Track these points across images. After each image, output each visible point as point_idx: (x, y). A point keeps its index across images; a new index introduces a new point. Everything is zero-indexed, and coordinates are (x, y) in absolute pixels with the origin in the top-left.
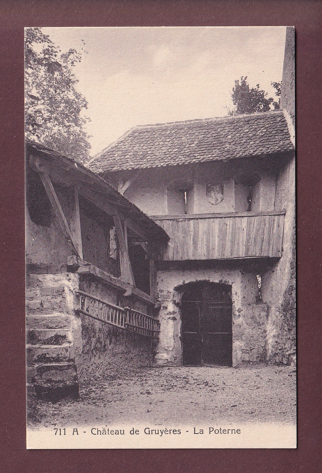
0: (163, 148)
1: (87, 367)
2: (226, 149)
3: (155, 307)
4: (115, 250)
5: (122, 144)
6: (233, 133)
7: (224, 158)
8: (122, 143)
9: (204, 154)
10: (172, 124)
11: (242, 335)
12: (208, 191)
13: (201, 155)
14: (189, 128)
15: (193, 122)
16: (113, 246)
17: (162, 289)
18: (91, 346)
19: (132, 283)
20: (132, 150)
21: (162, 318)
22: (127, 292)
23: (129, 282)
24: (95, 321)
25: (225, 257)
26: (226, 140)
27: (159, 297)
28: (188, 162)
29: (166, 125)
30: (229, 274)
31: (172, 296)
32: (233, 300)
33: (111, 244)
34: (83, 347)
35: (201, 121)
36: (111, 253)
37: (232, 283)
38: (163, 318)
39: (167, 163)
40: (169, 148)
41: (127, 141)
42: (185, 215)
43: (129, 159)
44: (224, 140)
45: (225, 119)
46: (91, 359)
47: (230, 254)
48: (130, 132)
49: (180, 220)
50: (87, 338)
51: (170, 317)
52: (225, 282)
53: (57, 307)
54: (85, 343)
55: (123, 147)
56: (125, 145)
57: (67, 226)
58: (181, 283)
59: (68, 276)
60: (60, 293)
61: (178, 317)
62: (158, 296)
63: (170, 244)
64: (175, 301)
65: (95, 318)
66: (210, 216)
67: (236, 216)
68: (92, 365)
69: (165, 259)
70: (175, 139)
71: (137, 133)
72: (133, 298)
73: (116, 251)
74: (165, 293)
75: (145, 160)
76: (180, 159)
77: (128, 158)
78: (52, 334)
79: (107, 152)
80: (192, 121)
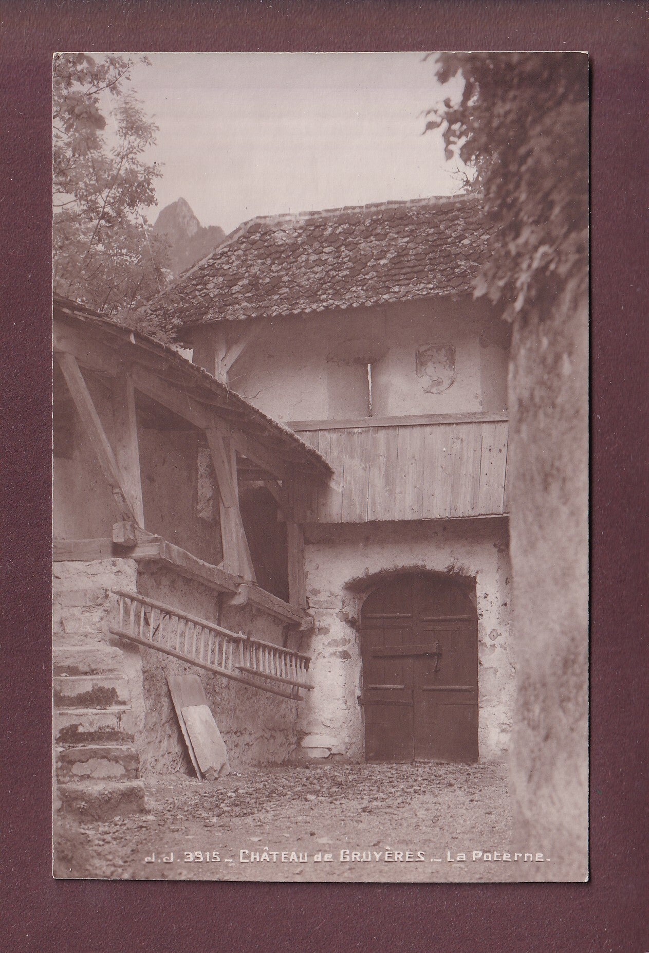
0: (315, 269)
1: (153, 759)
2: (457, 270)
3: (302, 629)
4: (208, 500)
5: (224, 259)
6: (475, 234)
7: (454, 291)
8: (223, 257)
9: (407, 282)
10: (337, 213)
11: (501, 690)
12: (421, 361)
13: (401, 285)
14: (375, 221)
15: (383, 208)
16: (204, 490)
17: (317, 586)
18: (160, 714)
19: (249, 575)
20: (247, 274)
21: (316, 653)
22: (237, 597)
23: (242, 575)
24: (169, 659)
25: (460, 514)
26: (458, 251)
27: (311, 605)
28: (372, 301)
29: (324, 214)
30: (469, 553)
31: (340, 604)
32: (479, 612)
33: (200, 487)
34: (146, 717)
35: (402, 205)
36: (199, 507)
37: (477, 572)
38: (319, 654)
39: (324, 304)
40: (330, 267)
41: (236, 253)
42: (367, 418)
43: (240, 295)
44: (454, 250)
45: (457, 200)
46: (160, 742)
47: (469, 508)
48: (241, 233)
49: (356, 430)
50: (153, 696)
51: (336, 652)
52: (461, 569)
53: (93, 631)
54: (150, 709)
55: (226, 267)
56: (230, 261)
57: (112, 460)
58: (360, 574)
59: (114, 565)
60: (99, 601)
61: (355, 651)
62: (308, 603)
63: (333, 485)
64: (346, 614)
65: (168, 653)
66: (423, 421)
67: (482, 420)
68: (163, 756)
69: (323, 520)
70: (343, 248)
71: (258, 235)
72: (250, 611)
73: (211, 503)
74: (323, 597)
75: (276, 297)
76: (355, 294)
77: (238, 292)
78: (86, 685)
79: (189, 278)
80: (380, 204)
